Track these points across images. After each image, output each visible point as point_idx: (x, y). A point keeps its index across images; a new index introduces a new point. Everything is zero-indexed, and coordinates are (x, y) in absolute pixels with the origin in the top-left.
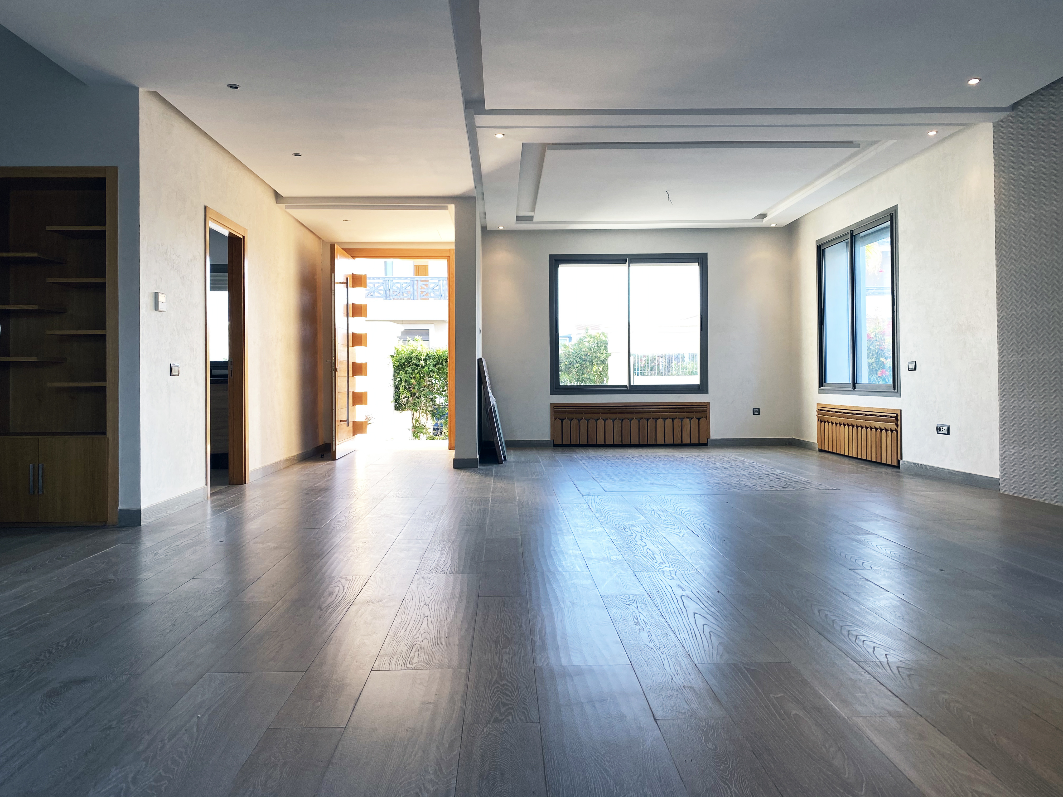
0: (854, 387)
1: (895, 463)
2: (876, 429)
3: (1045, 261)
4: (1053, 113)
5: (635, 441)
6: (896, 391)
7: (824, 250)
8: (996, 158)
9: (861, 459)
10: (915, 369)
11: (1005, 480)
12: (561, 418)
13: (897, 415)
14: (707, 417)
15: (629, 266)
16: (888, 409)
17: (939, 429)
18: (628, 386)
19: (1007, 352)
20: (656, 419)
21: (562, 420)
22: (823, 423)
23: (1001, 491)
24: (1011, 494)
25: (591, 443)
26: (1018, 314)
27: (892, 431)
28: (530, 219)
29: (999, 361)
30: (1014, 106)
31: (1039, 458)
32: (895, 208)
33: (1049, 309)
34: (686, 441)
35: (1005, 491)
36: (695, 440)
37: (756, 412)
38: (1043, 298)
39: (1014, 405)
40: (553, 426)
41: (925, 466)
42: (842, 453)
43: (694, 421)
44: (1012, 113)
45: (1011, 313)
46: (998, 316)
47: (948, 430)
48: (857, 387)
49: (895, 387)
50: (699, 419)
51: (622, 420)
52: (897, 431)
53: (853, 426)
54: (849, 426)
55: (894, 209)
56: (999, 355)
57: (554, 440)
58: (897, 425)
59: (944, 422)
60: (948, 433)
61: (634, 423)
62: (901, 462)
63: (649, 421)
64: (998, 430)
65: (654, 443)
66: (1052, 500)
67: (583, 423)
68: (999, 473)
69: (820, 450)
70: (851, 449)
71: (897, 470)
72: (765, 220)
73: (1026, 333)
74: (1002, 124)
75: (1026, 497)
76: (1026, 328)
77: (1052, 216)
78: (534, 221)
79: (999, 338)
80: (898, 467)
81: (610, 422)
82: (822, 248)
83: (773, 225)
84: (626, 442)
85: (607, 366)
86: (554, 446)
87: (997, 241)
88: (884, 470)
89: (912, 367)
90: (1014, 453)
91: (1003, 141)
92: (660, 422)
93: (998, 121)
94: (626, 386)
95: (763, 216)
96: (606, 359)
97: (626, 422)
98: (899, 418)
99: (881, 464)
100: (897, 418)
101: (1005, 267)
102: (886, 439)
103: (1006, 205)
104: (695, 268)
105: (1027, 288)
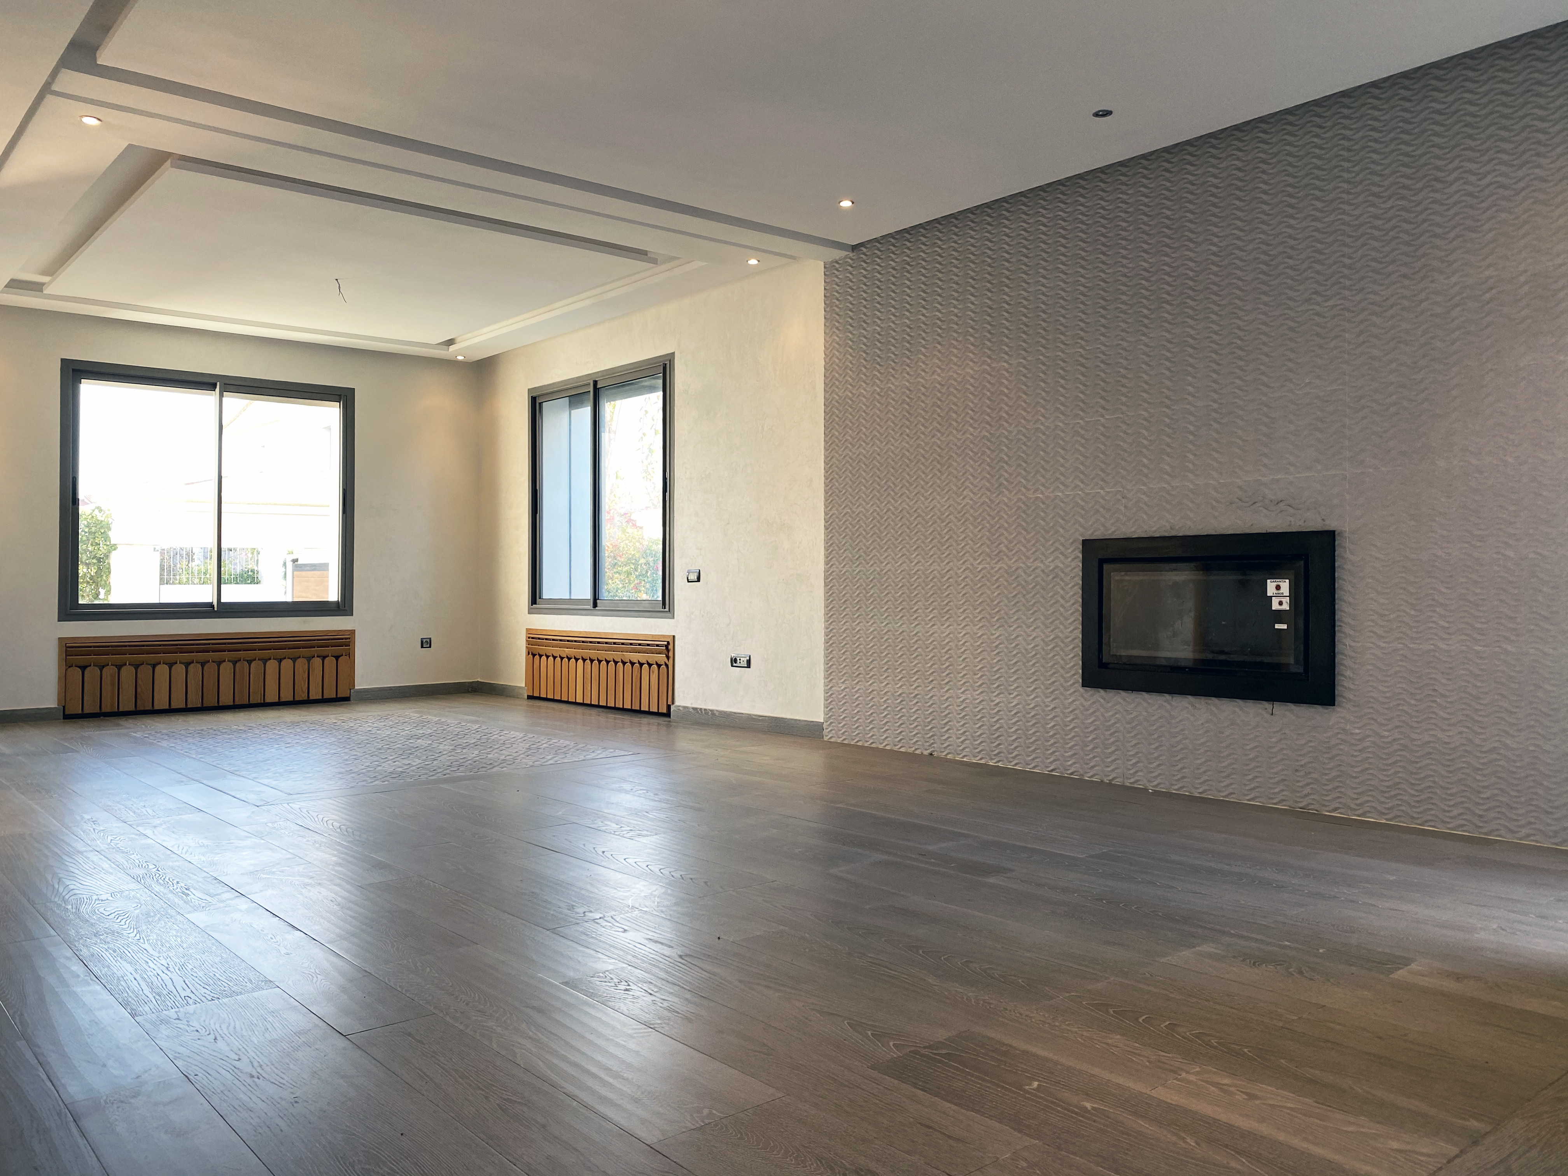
0: (595, 605)
1: (664, 710)
2: (633, 664)
3: (892, 448)
4: (908, 264)
5: (226, 698)
6: (667, 609)
7: (540, 404)
8: (828, 309)
9: (606, 707)
10: (699, 580)
11: (831, 723)
12: (82, 664)
13: (668, 642)
14: (351, 655)
15: (221, 396)
16: (653, 635)
17: (734, 661)
18: (215, 603)
19: (837, 560)
20: (265, 661)
21: (83, 668)
22: (537, 657)
23: (826, 739)
24: (839, 741)
25: (142, 709)
26: (853, 512)
27: (659, 666)
28: (36, 287)
29: (826, 571)
30: (854, 248)
31: (878, 694)
32: (671, 357)
33: (896, 509)
34: (315, 694)
35: (831, 738)
36: (330, 693)
37: (426, 643)
38: (889, 494)
39: (845, 628)
40: (64, 681)
41: (712, 711)
42: (571, 699)
43: (330, 662)
44: (851, 255)
45: (845, 511)
46: (826, 514)
47: (749, 662)
48: (598, 604)
49: (666, 605)
50: (337, 658)
51: (203, 665)
52: (667, 665)
53: (592, 661)
54: (584, 660)
55: (668, 358)
56: (826, 564)
57: (64, 707)
58: (668, 657)
59: (742, 653)
60: (749, 666)
61: (226, 669)
62: (673, 708)
63: (253, 665)
64: (822, 660)
65: (259, 700)
66: (896, 745)
67: (127, 672)
68: (822, 715)
69: (530, 697)
70: (588, 693)
71: (667, 719)
72: (452, 348)
73: (864, 537)
74: (837, 266)
75: (860, 744)
76: (864, 530)
77: (904, 393)
78: (45, 292)
79: (826, 542)
80: (668, 715)
81: (180, 669)
82: (538, 401)
83: (460, 358)
84: (211, 701)
85: (109, 568)
86: (64, 718)
87: (827, 417)
88: (646, 720)
89: (693, 577)
90: (845, 688)
91: (838, 288)
92: (272, 665)
93: (832, 262)
94: (211, 605)
95: (450, 342)
96: (107, 556)
97: (211, 668)
98: (671, 647)
99: (640, 712)
100: (668, 647)
101: (837, 452)
102: (650, 678)
103: (840, 372)
104: (332, 413)
105: (867, 481)
